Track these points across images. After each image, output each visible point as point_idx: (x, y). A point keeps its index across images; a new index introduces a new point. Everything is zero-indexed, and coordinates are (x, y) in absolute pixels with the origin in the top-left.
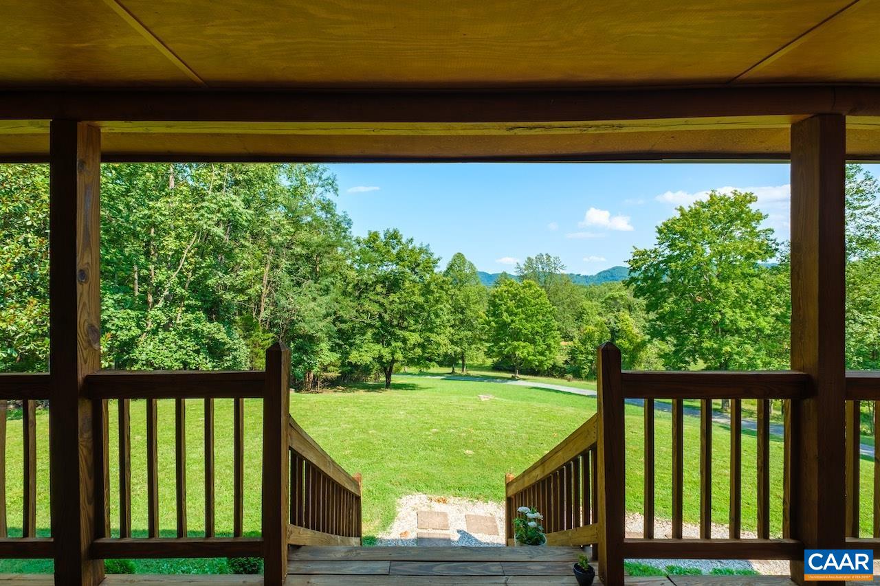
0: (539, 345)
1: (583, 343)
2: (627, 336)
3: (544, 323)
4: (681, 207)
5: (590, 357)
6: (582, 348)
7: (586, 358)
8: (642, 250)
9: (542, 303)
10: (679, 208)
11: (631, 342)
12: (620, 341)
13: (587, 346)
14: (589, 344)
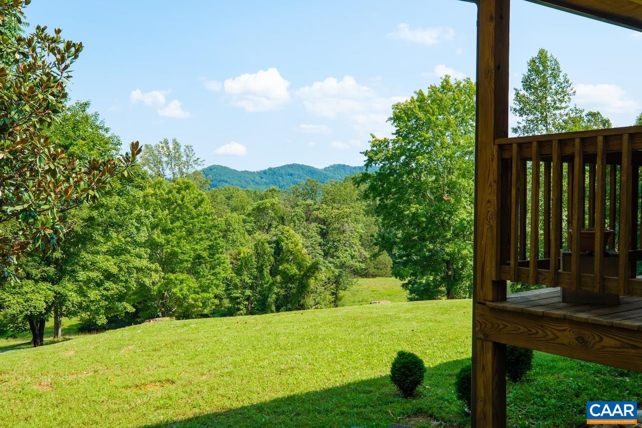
0: (203, 276)
1: (238, 272)
2: (295, 258)
3: (208, 243)
4: (420, 90)
5: (248, 292)
6: (237, 281)
7: (243, 293)
8: (381, 138)
9: (205, 214)
10: (418, 91)
11: (300, 266)
12: (286, 265)
13: (243, 277)
14: (245, 273)
